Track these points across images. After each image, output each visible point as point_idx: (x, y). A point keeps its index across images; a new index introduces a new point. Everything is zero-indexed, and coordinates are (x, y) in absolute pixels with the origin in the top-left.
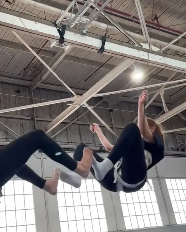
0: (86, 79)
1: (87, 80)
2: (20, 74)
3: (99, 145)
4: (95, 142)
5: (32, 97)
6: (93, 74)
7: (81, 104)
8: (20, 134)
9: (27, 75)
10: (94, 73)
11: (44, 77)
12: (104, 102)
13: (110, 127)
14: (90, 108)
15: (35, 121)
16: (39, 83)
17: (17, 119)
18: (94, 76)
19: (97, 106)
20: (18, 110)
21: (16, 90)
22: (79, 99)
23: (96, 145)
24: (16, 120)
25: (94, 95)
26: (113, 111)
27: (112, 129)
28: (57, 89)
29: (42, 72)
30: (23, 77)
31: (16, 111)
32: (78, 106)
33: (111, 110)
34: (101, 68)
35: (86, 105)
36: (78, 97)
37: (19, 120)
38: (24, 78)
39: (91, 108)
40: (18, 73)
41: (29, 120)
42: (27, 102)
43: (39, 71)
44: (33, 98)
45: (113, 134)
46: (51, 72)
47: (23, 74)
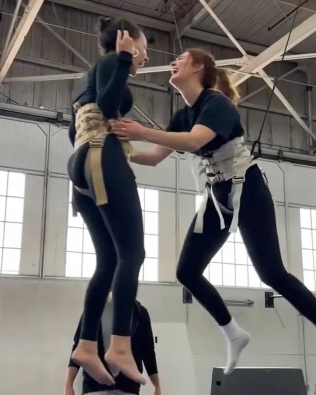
0: (270, 27)
1: (272, 28)
2: (157, 10)
3: (278, 148)
4: (272, 142)
5: (172, 53)
6: (284, 18)
7: (252, 72)
8: (147, 114)
9: (168, 12)
10: (288, 16)
11: (197, 18)
12: (299, 72)
13: (302, 118)
14: (269, 81)
15: (174, 94)
16: (187, 28)
17: (145, 87)
18: (287, 21)
19: (285, 78)
20: (148, 73)
21: (148, 37)
22: (250, 62)
23: (273, 147)
24: (142, 90)
25: (278, 57)
26: (313, 89)
27: (306, 123)
28: (217, 42)
29: (194, 8)
30: (161, 15)
31: (145, 74)
32: (247, 74)
33: (309, 88)
34: (301, 8)
35: (263, 75)
36: (250, 59)
38: (162, 17)
39: (272, 81)
40: (154, 8)
41: (164, 91)
42: (163, 61)
43: (190, 6)
44: (174, 55)
45: (307, 131)
46: (207, 12)
47: (162, 9)
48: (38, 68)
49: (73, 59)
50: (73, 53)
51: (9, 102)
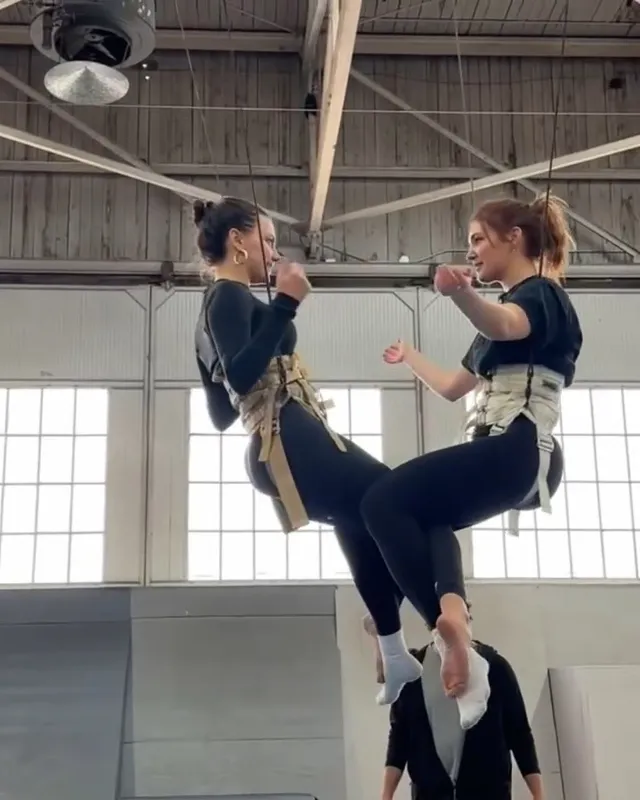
2: (618, 22)
8: (619, 235)
17: (610, 181)
20: (614, 154)
21: (610, 77)
24: (605, 187)
30: (631, 27)
31: (608, 157)
37: (617, 187)
38: (633, 32)
40: (611, 17)
47: (627, 17)
48: (392, 186)
49: (458, 156)
50: (456, 145)
51: (345, 260)
